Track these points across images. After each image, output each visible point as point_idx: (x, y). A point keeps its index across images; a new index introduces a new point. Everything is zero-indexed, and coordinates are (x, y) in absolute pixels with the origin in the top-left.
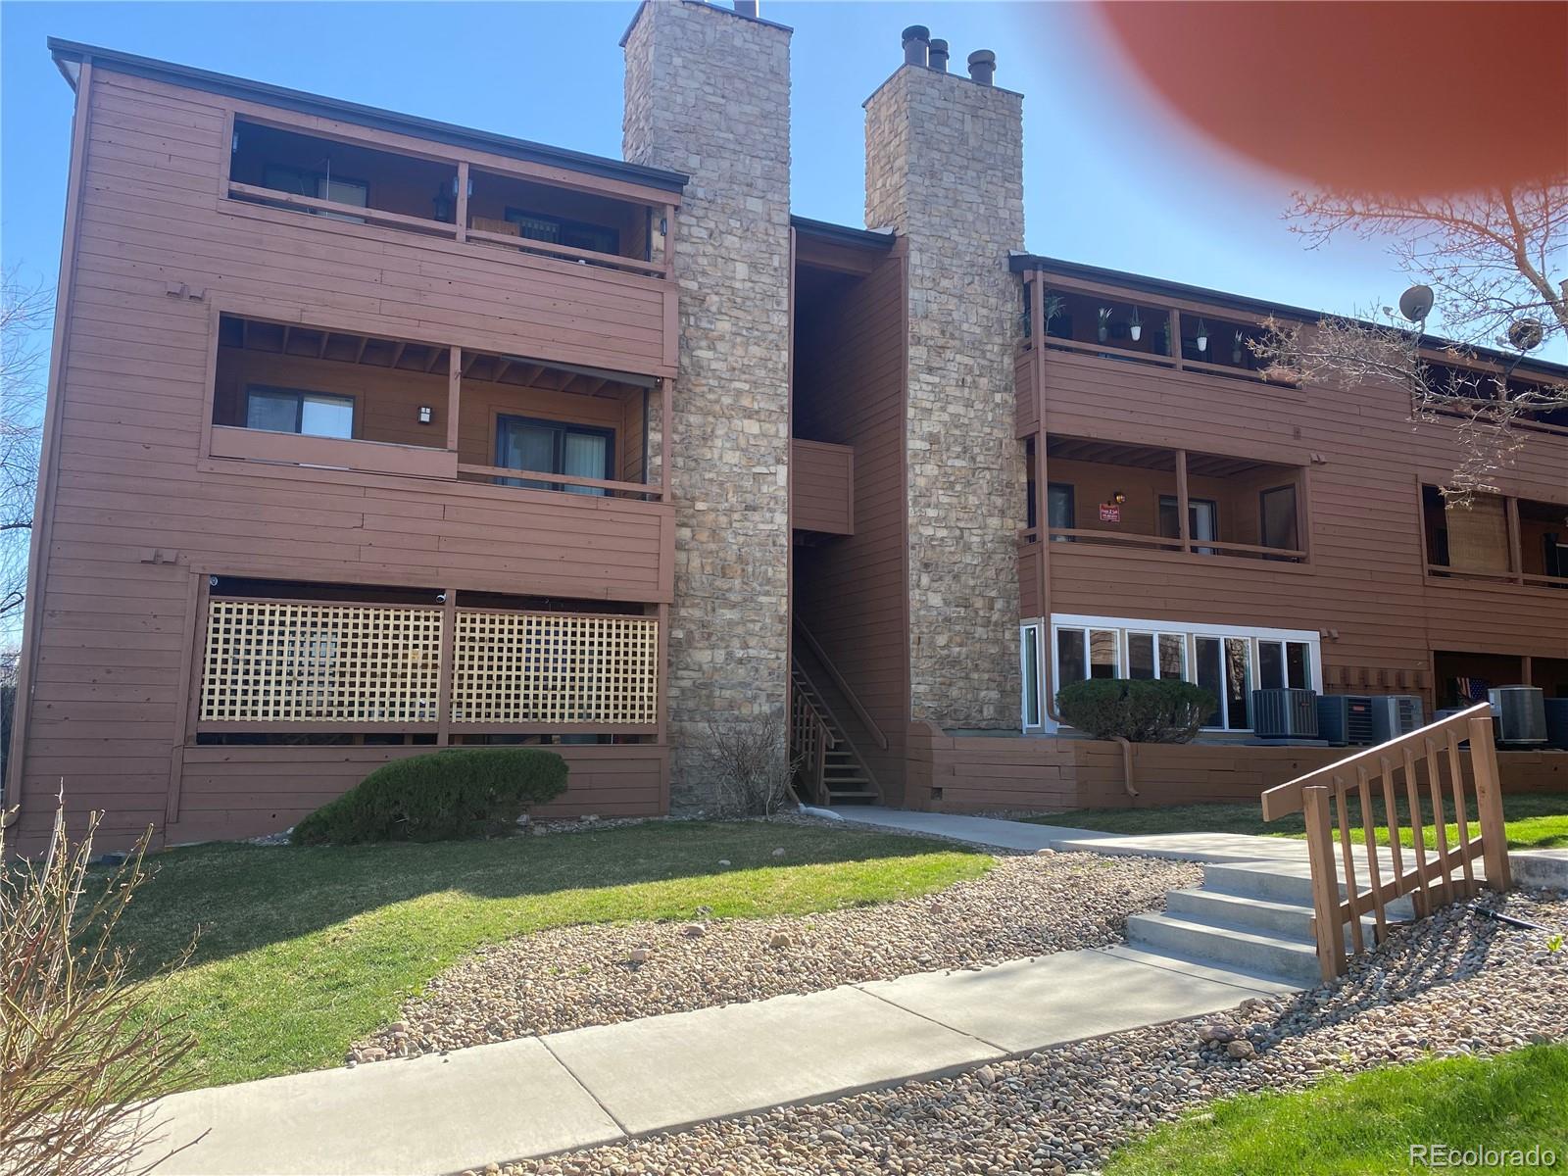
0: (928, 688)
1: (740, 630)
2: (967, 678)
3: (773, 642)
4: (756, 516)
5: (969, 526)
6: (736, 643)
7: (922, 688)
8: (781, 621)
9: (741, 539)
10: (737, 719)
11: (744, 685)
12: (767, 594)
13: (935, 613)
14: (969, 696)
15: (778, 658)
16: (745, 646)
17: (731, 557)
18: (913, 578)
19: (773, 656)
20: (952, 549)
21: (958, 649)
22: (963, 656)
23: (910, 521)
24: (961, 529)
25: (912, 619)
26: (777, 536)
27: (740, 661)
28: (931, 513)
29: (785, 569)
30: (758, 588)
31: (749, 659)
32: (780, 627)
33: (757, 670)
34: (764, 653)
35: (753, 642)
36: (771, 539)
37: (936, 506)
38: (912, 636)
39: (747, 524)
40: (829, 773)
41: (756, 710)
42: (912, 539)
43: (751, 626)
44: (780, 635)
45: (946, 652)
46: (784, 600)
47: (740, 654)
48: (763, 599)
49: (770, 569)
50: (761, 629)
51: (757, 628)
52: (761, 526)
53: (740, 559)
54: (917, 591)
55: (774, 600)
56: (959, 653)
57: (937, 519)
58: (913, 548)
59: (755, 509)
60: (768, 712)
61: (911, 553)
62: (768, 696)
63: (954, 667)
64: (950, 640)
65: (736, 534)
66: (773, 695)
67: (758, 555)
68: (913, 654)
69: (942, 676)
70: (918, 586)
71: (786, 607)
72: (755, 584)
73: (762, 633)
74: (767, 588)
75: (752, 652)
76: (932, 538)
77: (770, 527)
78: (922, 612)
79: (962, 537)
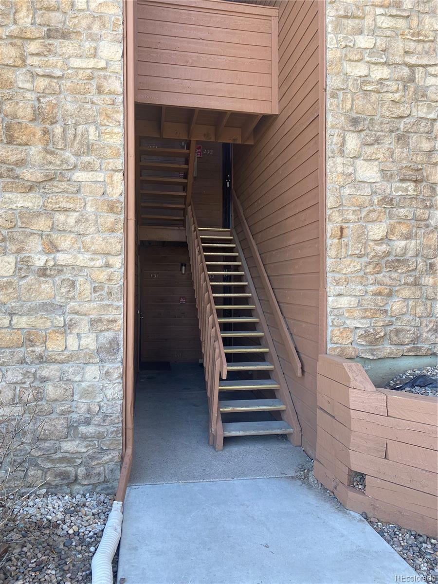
0: (354, 301)
1: (42, 224)
2: (416, 283)
3: (98, 242)
4: (68, 47)
5: (424, 62)
6: (35, 245)
7: (344, 302)
8: (111, 209)
9: (42, 83)
10: (41, 359)
11: (48, 307)
12: (87, 167)
13: (368, 191)
14: (420, 310)
15: (108, 265)
16: (53, 248)
17: (24, 111)
18: (332, 141)
19: (100, 262)
20: (397, 96)
21: (403, 243)
22: (410, 253)
23: (329, 55)
24: (412, 67)
25: (331, 201)
26: (105, 77)
27: (43, 272)
28: (364, 42)
29: (120, 130)
30: (73, 160)
31: (60, 269)
32: (111, 218)
33: (73, 284)
34: (82, 259)
35: (65, 242)
36: (94, 83)
37: (372, 32)
38: (329, 227)
39: (52, 59)
40: (225, 396)
41: (72, 343)
42: (333, 82)
43: (60, 217)
44: (112, 230)
45: (384, 248)
46: (118, 177)
47: (39, 260)
48: (80, 176)
49: (92, 129)
50: (78, 221)
51: (71, 220)
52: (76, 63)
53: (38, 115)
54: (339, 160)
55: (100, 176)
56: (405, 249)
57: (372, 51)
58: (334, 96)
59: (65, 35)
60: (93, 347)
61: (331, 103)
62: (93, 323)
63: (395, 269)
64: (391, 230)
65: (34, 76)
66: (100, 320)
67: (70, 107)
68: (332, 252)
69: (377, 282)
70: (342, 152)
71: (121, 188)
72: (67, 154)
73: (81, 228)
74: (87, 159)
75: (62, 258)
76: (365, 79)
77: (91, 63)
78: (347, 191)
79: (412, 79)
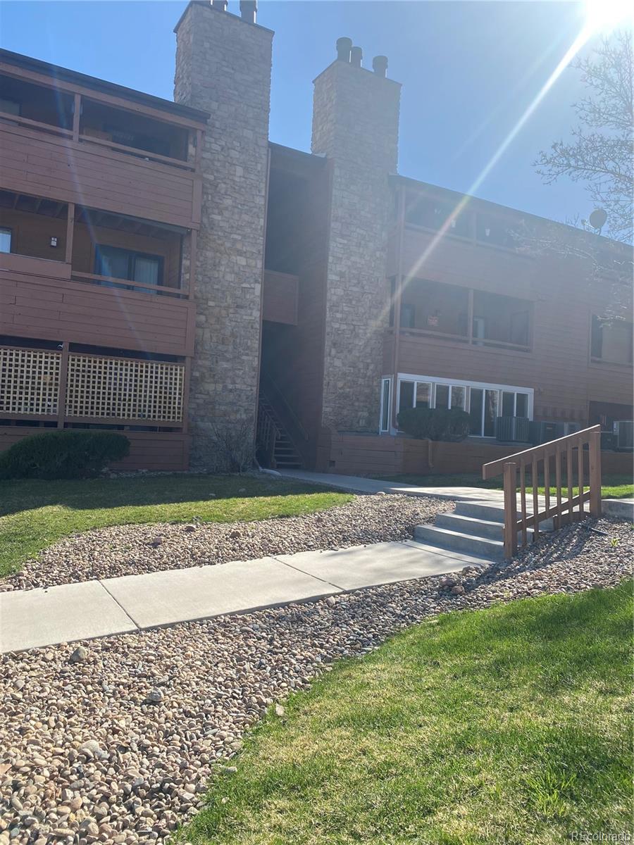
0: (331, 409)
1: (230, 374)
2: (353, 405)
3: (249, 381)
4: (242, 311)
5: (359, 324)
6: (229, 381)
7: (328, 410)
8: (254, 370)
9: (234, 323)
10: (229, 422)
11: (233, 404)
12: (247, 355)
13: (338, 370)
14: (353, 414)
15: (252, 390)
16: (234, 383)
17: (228, 332)
18: (327, 350)
19: (249, 389)
20: (349, 336)
21: (348, 390)
22: (351, 394)
23: (327, 320)
24: (354, 326)
25: (325, 373)
26: (254, 323)
27: (231, 391)
28: (339, 315)
29: (257, 342)
30: (242, 351)
31: (236, 390)
32: (254, 373)
33: (240, 396)
34: (244, 387)
35: (238, 381)
36: (250, 325)
37: (342, 312)
38: (325, 382)
39: (237, 315)
40: (276, 452)
41: (238, 416)
42: (328, 330)
43: (237, 372)
44: (253, 377)
45: (342, 391)
46: (256, 359)
47: (230, 387)
48: (244, 358)
49: (249, 341)
50: (243, 373)
51: (241, 373)
52: (245, 317)
53: (232, 335)
54: (329, 358)
55: (251, 358)
56: (349, 392)
57: (341, 319)
58: (328, 334)
59: (242, 307)
60: (245, 418)
61: (327, 337)
62: (245, 410)
63: (345, 399)
64: (345, 384)
65: (231, 321)
66: (248, 409)
67: (243, 333)
68: (325, 391)
69: (339, 403)
70: (330, 355)
71: (257, 363)
72: (240, 350)
73: (244, 376)
74: (247, 352)
75: (238, 386)
76: (338, 329)
77: (250, 318)
78: (331, 369)
79: (354, 330)
